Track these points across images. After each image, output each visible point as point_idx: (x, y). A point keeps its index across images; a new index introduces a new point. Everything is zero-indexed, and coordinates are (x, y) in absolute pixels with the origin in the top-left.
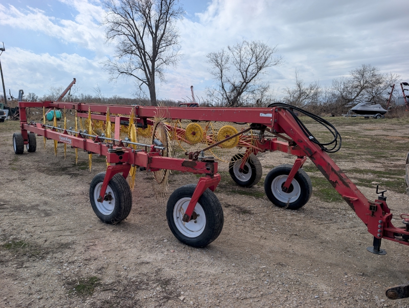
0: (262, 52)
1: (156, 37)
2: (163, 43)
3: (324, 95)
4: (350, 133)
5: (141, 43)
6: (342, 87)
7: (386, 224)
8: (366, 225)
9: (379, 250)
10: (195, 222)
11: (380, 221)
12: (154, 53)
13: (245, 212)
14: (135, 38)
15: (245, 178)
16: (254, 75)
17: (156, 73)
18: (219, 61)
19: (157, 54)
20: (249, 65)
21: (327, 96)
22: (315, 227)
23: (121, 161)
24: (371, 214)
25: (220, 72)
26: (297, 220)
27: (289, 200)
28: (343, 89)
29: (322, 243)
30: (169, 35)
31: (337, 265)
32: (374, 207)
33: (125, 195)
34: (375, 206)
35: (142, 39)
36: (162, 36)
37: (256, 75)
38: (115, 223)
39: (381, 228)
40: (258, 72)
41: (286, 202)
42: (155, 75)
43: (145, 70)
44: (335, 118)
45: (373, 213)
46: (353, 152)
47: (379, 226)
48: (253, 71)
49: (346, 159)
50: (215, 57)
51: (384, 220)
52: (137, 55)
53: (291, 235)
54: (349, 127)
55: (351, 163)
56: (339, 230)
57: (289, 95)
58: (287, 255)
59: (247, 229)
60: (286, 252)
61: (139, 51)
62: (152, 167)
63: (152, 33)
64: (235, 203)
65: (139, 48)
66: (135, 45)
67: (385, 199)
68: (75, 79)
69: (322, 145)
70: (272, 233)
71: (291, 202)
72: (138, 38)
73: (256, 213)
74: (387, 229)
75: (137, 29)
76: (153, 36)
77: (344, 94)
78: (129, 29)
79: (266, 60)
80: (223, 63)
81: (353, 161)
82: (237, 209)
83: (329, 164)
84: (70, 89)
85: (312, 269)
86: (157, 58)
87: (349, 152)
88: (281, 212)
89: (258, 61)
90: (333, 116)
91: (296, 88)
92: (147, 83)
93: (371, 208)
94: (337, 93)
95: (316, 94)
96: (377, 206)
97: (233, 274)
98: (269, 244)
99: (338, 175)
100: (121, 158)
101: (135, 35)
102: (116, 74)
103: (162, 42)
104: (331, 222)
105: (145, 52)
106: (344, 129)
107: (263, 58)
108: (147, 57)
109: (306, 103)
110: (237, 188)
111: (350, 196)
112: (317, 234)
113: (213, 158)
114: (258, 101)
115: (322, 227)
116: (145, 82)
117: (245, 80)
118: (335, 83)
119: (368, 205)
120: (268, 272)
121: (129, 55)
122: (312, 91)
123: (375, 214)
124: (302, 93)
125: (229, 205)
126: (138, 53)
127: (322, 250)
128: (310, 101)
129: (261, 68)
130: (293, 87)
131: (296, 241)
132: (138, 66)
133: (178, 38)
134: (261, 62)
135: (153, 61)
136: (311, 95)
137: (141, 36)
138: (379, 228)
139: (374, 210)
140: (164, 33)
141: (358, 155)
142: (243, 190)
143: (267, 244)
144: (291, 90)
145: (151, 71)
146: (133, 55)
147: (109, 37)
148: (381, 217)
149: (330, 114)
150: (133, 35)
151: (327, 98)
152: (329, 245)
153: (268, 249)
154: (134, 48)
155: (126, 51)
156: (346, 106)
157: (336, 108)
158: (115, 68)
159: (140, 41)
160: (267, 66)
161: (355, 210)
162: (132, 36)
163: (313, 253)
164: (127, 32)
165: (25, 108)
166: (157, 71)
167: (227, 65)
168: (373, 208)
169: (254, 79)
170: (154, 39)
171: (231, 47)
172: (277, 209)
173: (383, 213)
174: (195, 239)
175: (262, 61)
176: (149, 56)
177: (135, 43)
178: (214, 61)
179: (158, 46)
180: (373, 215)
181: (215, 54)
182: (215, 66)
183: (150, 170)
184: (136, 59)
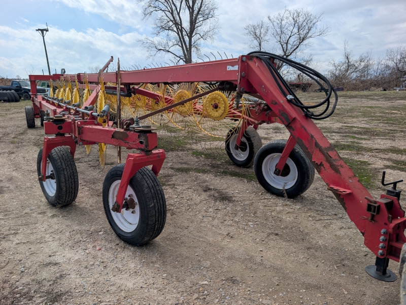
0: (306, 21)
1: (193, 11)
2: (200, 18)
3: (375, 67)
4: (399, 108)
5: (178, 18)
6: (399, 57)
7: (395, 236)
8: (363, 234)
9: (384, 273)
10: (132, 212)
11: (383, 231)
12: (191, 28)
13: (224, 198)
14: (172, 14)
15: (242, 156)
16: (296, 47)
17: (193, 49)
18: (258, 34)
19: (194, 29)
20: (290, 37)
21: (380, 68)
22: (309, 224)
23: (61, 131)
24: (370, 218)
25: (259, 46)
26: (288, 213)
27: (285, 186)
28: (400, 61)
29: (309, 248)
30: (206, 8)
31: (318, 288)
32: (375, 207)
33: (66, 173)
34: (376, 205)
35: (179, 14)
36: (199, 10)
37: (298, 47)
38: (59, 206)
39: (384, 241)
40: (300, 43)
41: (280, 188)
42: (192, 51)
43: (182, 47)
44: (387, 92)
45: (373, 216)
46: (396, 128)
47: (382, 238)
48: (295, 43)
49: (383, 136)
50: (253, 29)
51: (391, 230)
52: (174, 31)
53: (269, 235)
54: (401, 101)
55: (389, 141)
56: (343, 230)
57: (334, 68)
58: (249, 265)
59: (216, 222)
60: (251, 259)
61: (176, 26)
62: (84, 139)
63: (189, 7)
64: (218, 187)
65: (176, 24)
66: (172, 21)
67: (398, 195)
68: (112, 57)
69: (307, 108)
70: (245, 230)
71: (287, 188)
72: (175, 13)
73: (238, 201)
74: (395, 244)
75: (174, 4)
76: (190, 10)
77: (400, 66)
78: (166, 4)
79: (309, 30)
80: (262, 35)
81: (393, 139)
82: (216, 195)
83: (312, 137)
84: (108, 67)
85: (276, 292)
86: (194, 34)
87: (391, 128)
88: (272, 200)
89: (301, 32)
90: (385, 90)
91: (343, 59)
92: (184, 59)
93: (369, 208)
94: (391, 64)
95: (367, 67)
96: (379, 207)
97: (155, 291)
98: (233, 246)
99: (324, 154)
100: (60, 128)
101: (172, 11)
102: (154, 50)
103: (199, 16)
104: (335, 217)
105: (182, 27)
106: (393, 104)
107: (307, 28)
108: (184, 33)
109: (355, 76)
110: (232, 168)
111: (340, 186)
112: (307, 234)
113: (149, 127)
114: (299, 76)
115: (318, 225)
116: (182, 59)
117: (285, 53)
118: (390, 52)
119: (364, 203)
120: (206, 292)
121: (166, 32)
122: (363, 64)
123: (376, 218)
124: (349, 66)
125: (209, 189)
126: (175, 29)
127: (304, 260)
128: (358, 74)
129: (303, 39)
130: (340, 59)
131: (272, 243)
132: (176, 43)
133: (216, 11)
134: (303, 33)
135: (190, 38)
136: (361, 68)
137: (178, 11)
138: (381, 242)
139: (374, 212)
140: (201, 7)
141: (402, 131)
142: (238, 170)
143: (231, 245)
144: (337, 63)
145: (188, 47)
146: (170, 32)
147: (146, 13)
148: (385, 224)
149: (381, 89)
150: (170, 10)
151: (379, 71)
152: (318, 254)
153: (226, 255)
154: (171, 23)
155: (163, 28)
156: (401, 79)
157: (390, 82)
158: (152, 45)
159: (177, 16)
160: (311, 37)
161: (346, 209)
162: (169, 12)
163: (289, 265)
164: (164, 8)
165: (35, 81)
166: (194, 46)
167: (267, 38)
168: (373, 209)
169: (295, 52)
170: (191, 14)
171: (272, 17)
172: (268, 196)
173: (389, 217)
174: (130, 235)
175: (305, 32)
176: (186, 32)
177: (172, 19)
178: (252, 33)
179: (196, 21)
180: (372, 219)
181: (254, 26)
182: (253, 39)
183: (81, 143)
184: (173, 35)
